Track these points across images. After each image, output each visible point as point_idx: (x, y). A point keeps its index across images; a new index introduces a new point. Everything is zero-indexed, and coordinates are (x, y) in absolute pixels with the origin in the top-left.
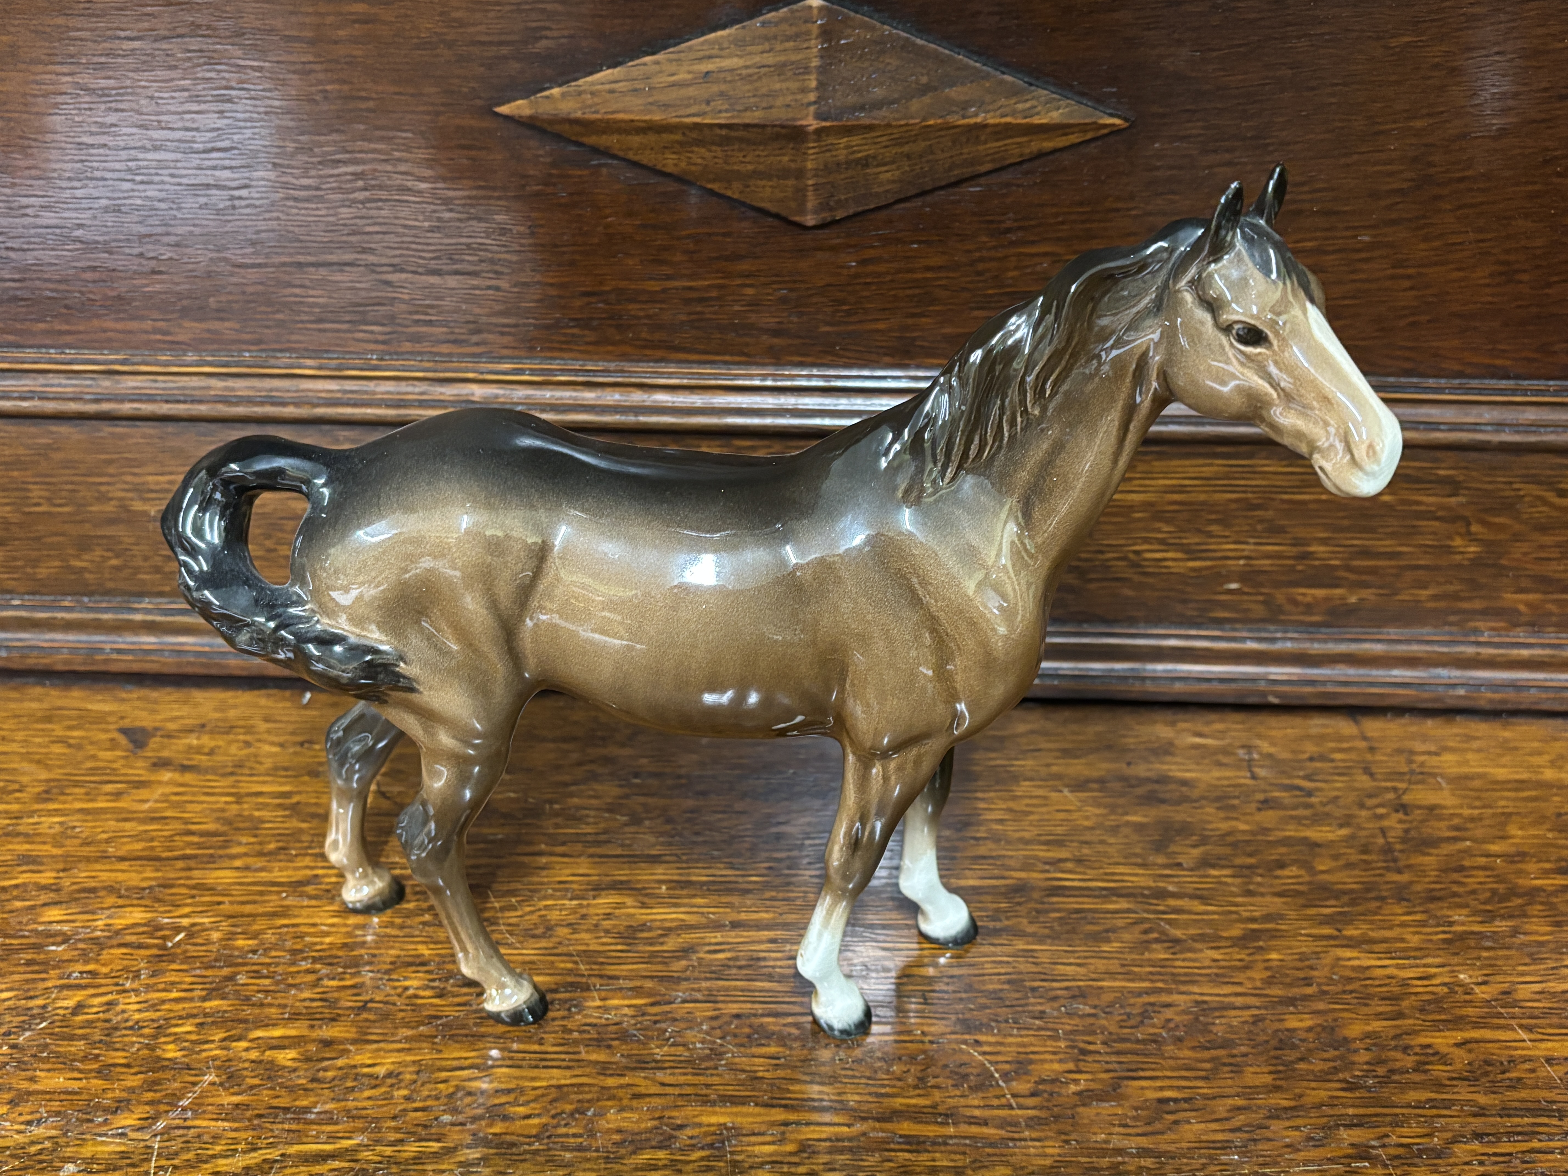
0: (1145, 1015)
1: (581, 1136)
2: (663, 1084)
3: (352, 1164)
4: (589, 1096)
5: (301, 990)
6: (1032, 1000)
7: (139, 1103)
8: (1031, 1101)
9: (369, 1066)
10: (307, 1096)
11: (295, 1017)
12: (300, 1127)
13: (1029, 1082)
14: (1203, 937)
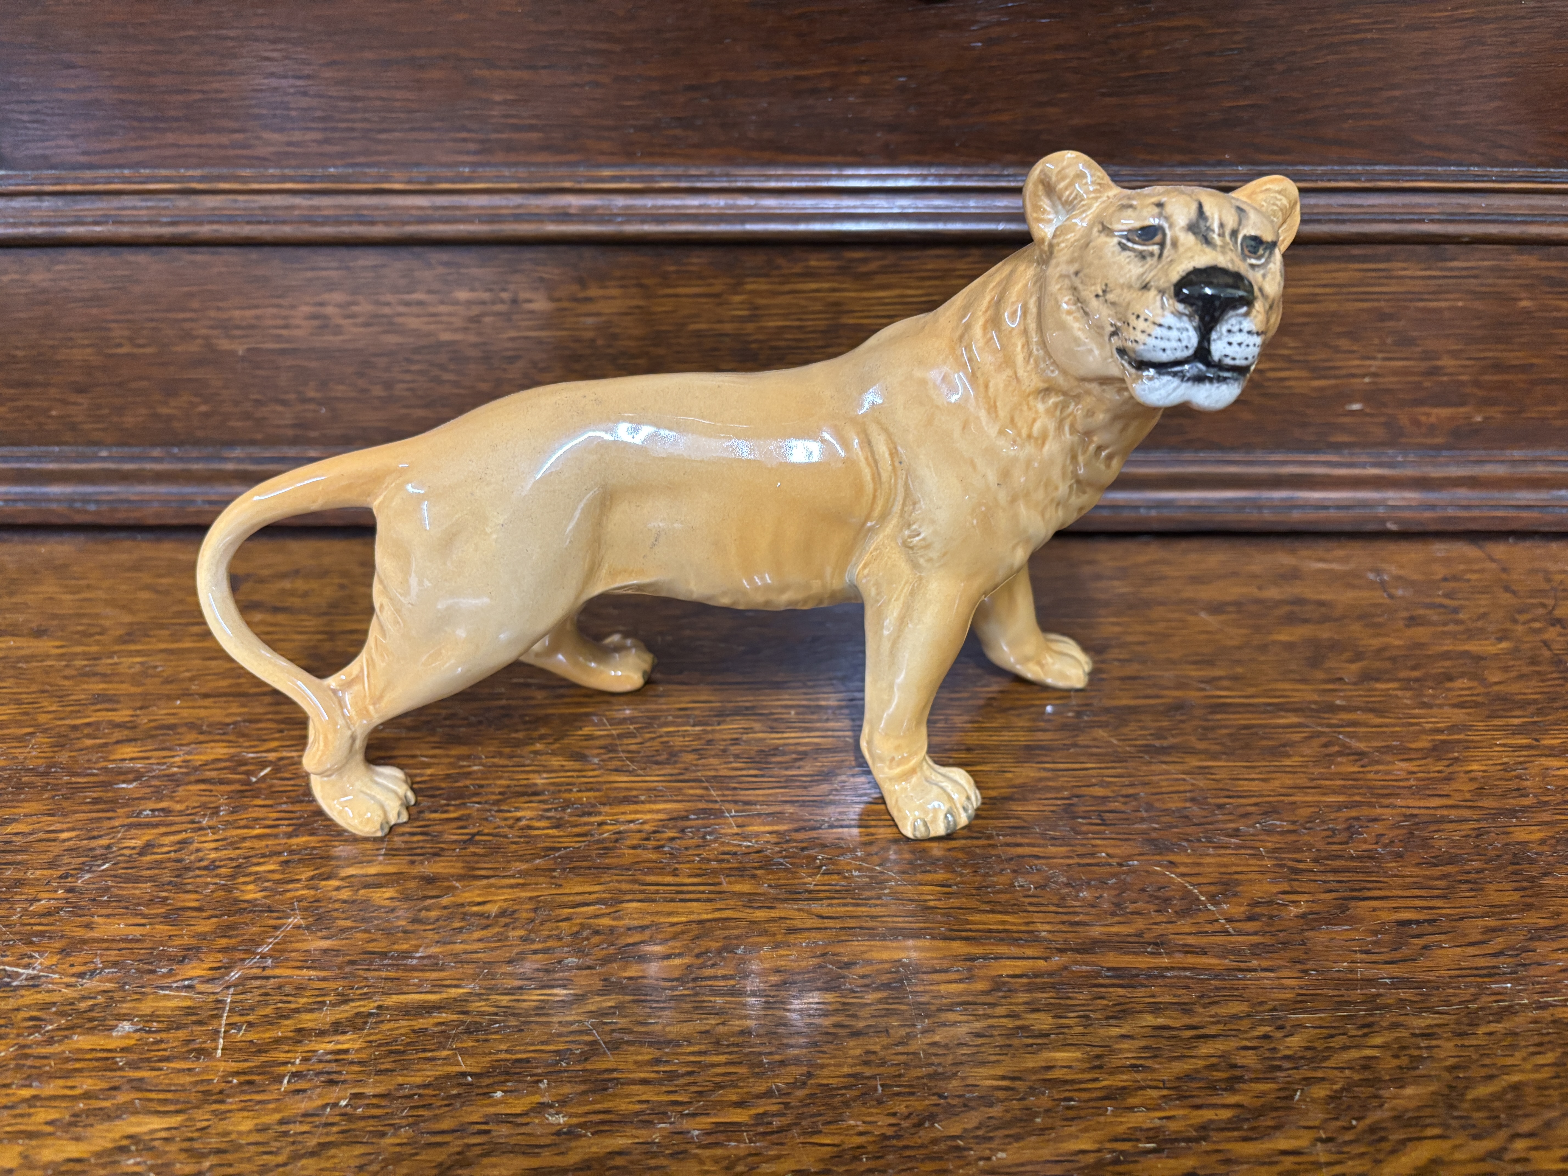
0: (1351, 830)
1: (732, 977)
2: (822, 917)
3: (462, 1017)
4: (736, 932)
6: (1221, 818)
7: (211, 950)
8: (1250, 926)
9: (479, 904)
10: (409, 939)
11: (393, 852)
12: (400, 974)
13: (1241, 905)
14: (1388, 749)
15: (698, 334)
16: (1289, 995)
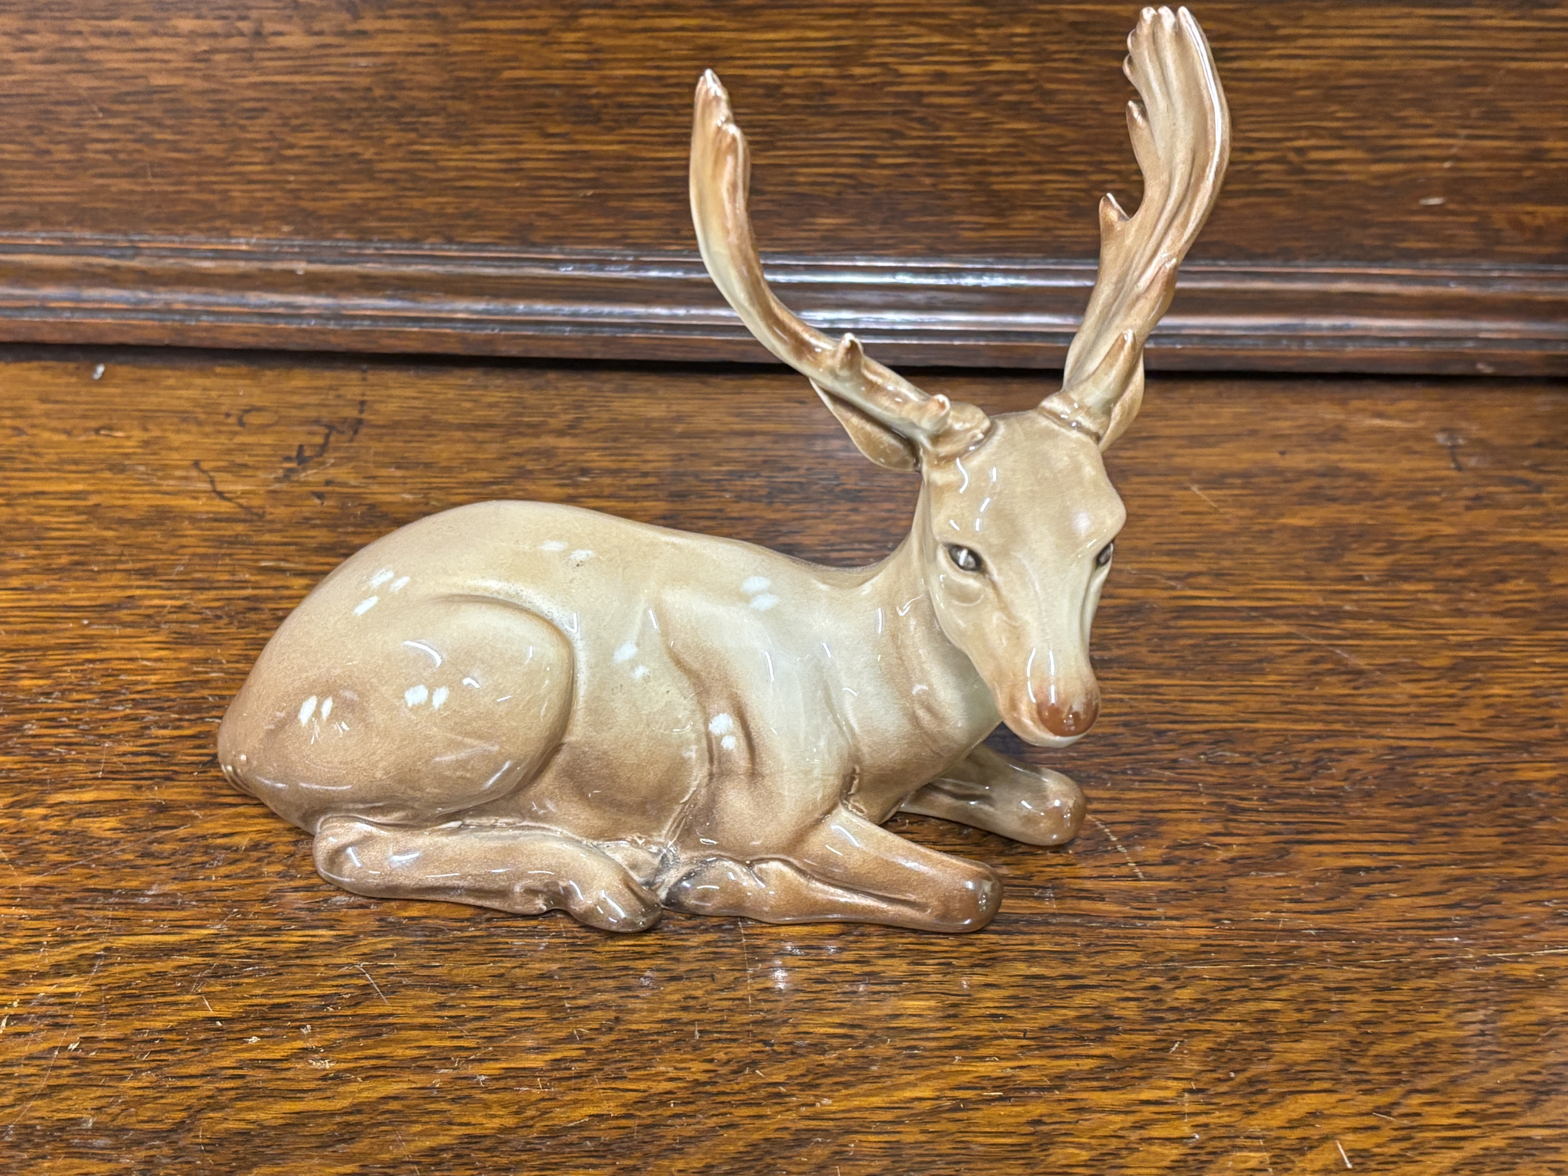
0: (1318, 764)
3: (208, 960)
5: (119, 742)
6: (1158, 747)
8: (1165, 871)
9: (225, 836)
10: (138, 875)
11: (113, 775)
12: (130, 913)
13: (1159, 847)
14: (1395, 668)
15: (516, 84)
16: (1192, 946)
